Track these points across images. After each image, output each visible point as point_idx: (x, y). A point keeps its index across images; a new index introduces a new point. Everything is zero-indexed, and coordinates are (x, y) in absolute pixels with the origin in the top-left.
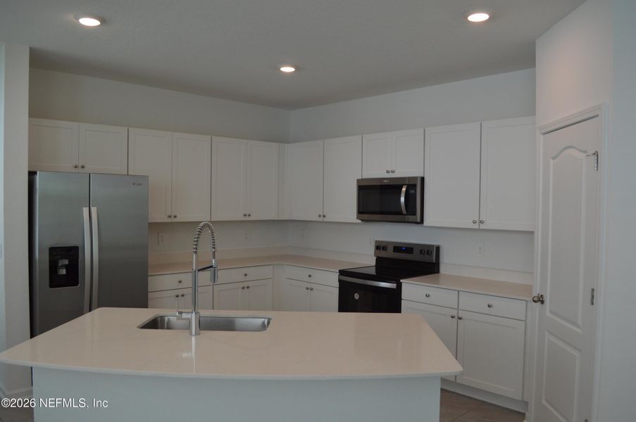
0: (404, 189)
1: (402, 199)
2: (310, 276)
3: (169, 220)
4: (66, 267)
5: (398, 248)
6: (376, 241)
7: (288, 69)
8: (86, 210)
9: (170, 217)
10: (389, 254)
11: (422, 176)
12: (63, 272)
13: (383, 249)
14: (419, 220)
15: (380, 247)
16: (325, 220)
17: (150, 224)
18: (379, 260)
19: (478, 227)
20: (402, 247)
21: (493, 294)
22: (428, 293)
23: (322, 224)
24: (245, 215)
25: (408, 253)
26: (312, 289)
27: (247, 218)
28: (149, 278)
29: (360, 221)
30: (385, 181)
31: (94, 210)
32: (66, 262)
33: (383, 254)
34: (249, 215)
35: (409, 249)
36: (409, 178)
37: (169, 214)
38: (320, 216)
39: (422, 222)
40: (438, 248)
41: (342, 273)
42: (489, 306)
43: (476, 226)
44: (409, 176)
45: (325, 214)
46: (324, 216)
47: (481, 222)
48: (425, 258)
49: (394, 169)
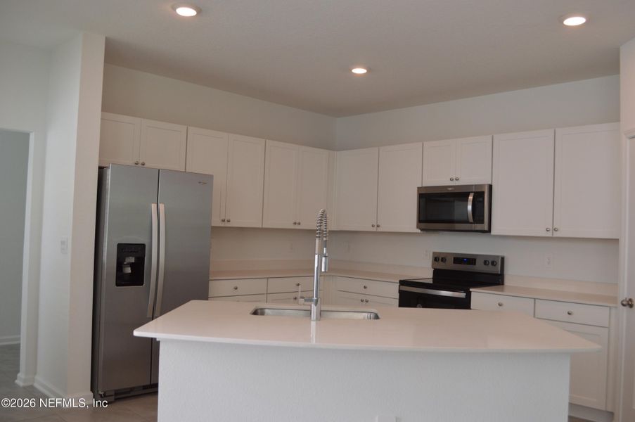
0: (471, 198)
1: (470, 207)
2: (365, 287)
3: (223, 225)
4: (131, 265)
5: (459, 259)
6: (434, 253)
7: (360, 71)
8: (154, 206)
9: (224, 221)
10: (449, 265)
11: (490, 183)
12: (128, 270)
13: (442, 261)
14: (486, 228)
15: (437, 258)
16: (380, 230)
17: (213, 228)
18: (437, 272)
19: (551, 236)
20: (463, 258)
21: (573, 301)
22: (501, 301)
23: (377, 234)
24: (295, 223)
25: (469, 264)
26: (367, 301)
27: (297, 227)
28: (210, 282)
29: (419, 231)
30: (450, 189)
31: (161, 207)
32: (132, 260)
33: (441, 266)
34: (299, 224)
35: (471, 260)
36: (476, 185)
37: (223, 218)
38: (373, 226)
39: (489, 231)
40: (503, 259)
41: (402, 283)
42: (569, 314)
43: (549, 234)
44: (477, 184)
45: (379, 223)
46: (378, 226)
47: (555, 230)
48: (490, 269)
49: (458, 176)
